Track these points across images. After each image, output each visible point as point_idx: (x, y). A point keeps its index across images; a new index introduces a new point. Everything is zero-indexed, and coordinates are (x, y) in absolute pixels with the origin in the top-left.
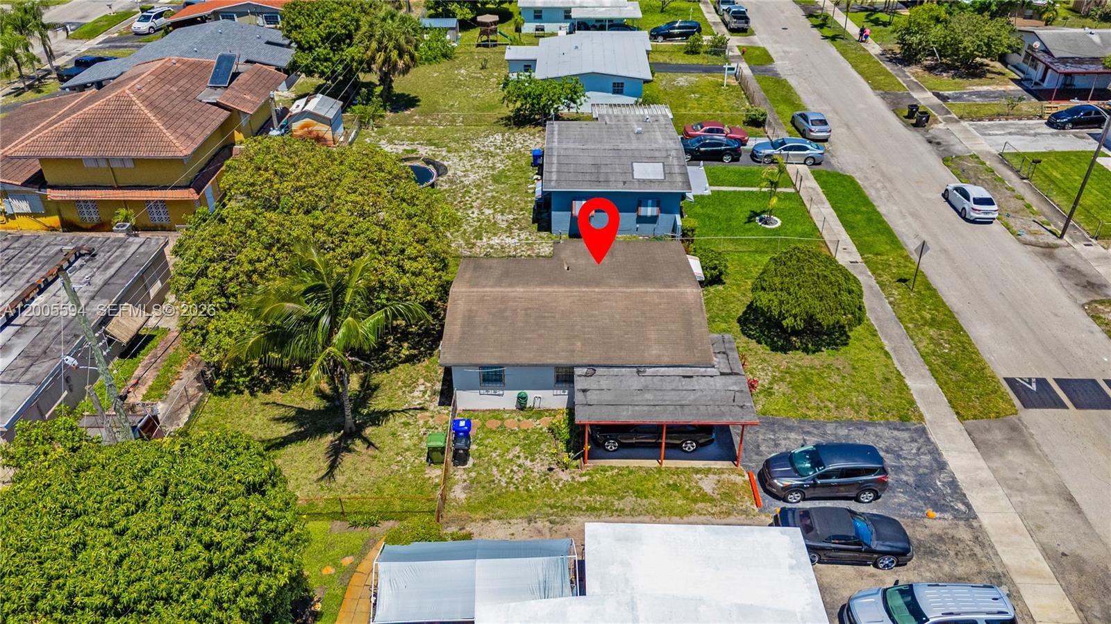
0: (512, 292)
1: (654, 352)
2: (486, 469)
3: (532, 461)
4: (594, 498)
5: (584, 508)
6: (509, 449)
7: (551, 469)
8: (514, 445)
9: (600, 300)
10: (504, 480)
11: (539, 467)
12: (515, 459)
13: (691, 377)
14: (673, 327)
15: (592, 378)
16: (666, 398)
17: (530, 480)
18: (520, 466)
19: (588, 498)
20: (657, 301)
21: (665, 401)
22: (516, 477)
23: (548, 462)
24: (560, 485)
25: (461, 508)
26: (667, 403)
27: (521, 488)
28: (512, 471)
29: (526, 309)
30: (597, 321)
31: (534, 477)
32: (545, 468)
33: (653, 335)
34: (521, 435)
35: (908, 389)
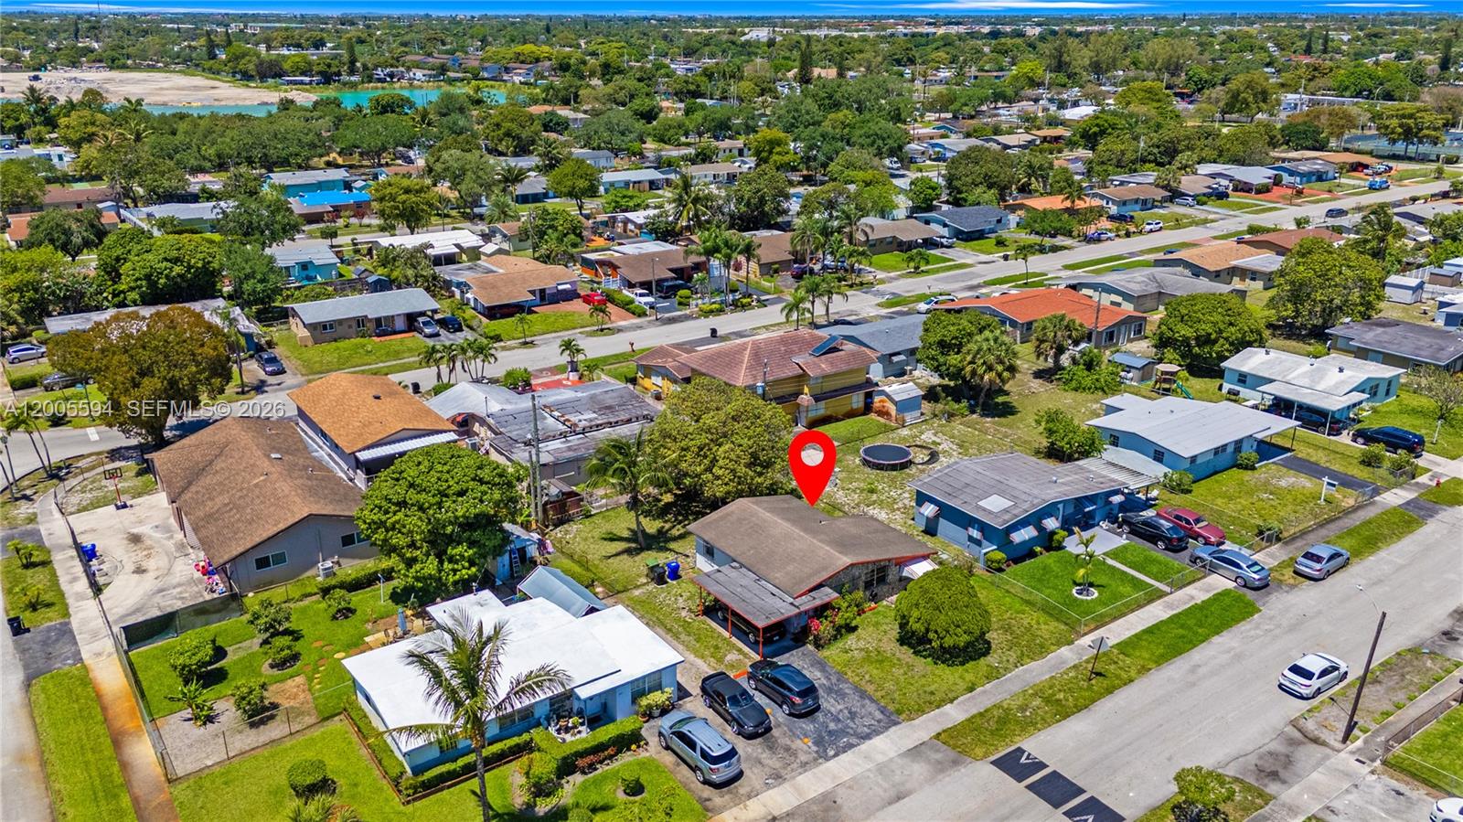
35: (938, 707)
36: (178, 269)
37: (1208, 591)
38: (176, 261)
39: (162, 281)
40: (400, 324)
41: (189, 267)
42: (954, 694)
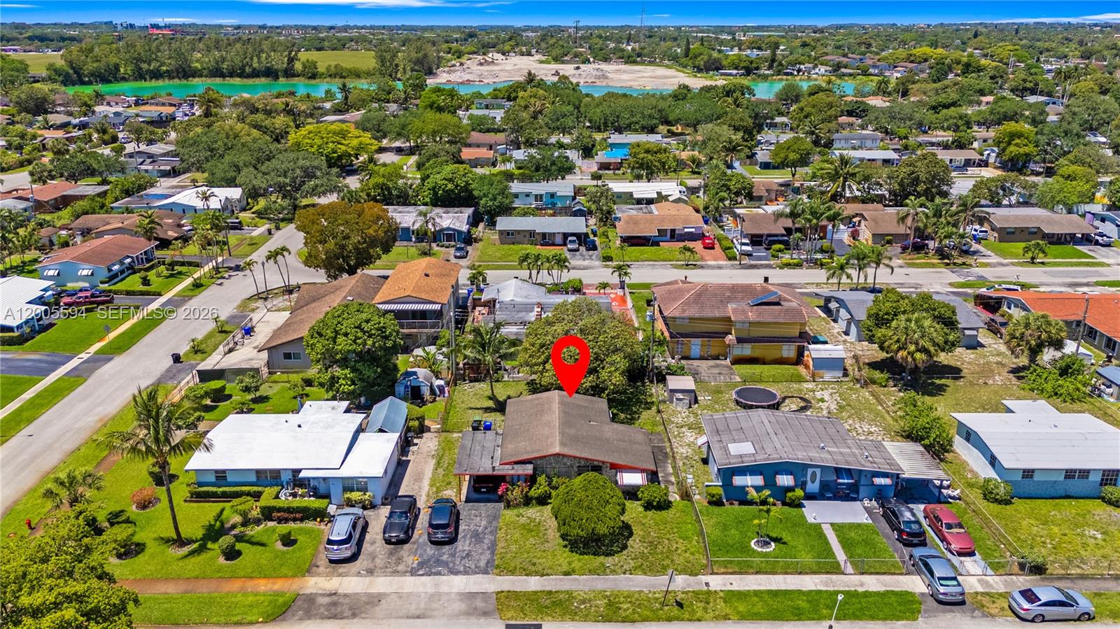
35: (527, 575)
36: (450, 186)
37: (885, 586)
38: (450, 180)
39: (440, 192)
40: (559, 239)
41: (457, 186)
42: (549, 571)
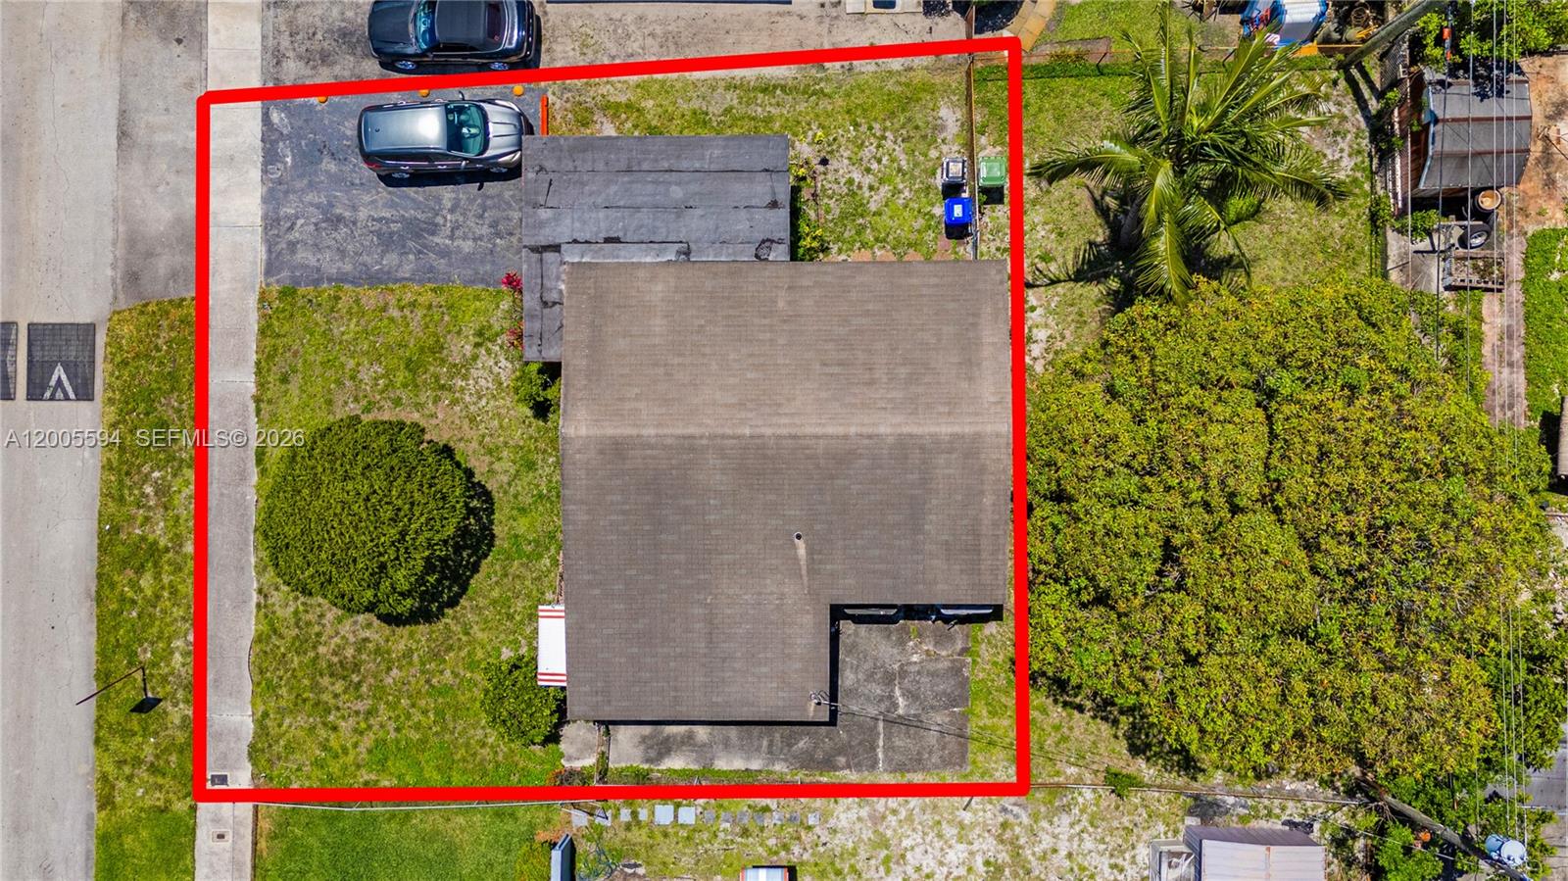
0: (899, 425)
1: (660, 287)
2: (917, 164)
3: (851, 182)
4: (764, 110)
5: (778, 92)
6: (886, 205)
7: (824, 162)
8: (878, 213)
9: (742, 405)
10: (888, 144)
11: (840, 165)
12: (876, 185)
13: (608, 240)
14: (622, 344)
15: (762, 237)
16: (650, 188)
17: (854, 143)
18: (868, 170)
19: (773, 111)
20: (641, 405)
21: (655, 182)
22: (873, 148)
23: (829, 177)
24: (810, 133)
25: (947, 90)
26: (650, 177)
27: (864, 128)
28: (879, 161)
29: (871, 383)
30: (751, 355)
31: (847, 148)
32: (833, 164)
33: (658, 324)
34: (869, 236)
